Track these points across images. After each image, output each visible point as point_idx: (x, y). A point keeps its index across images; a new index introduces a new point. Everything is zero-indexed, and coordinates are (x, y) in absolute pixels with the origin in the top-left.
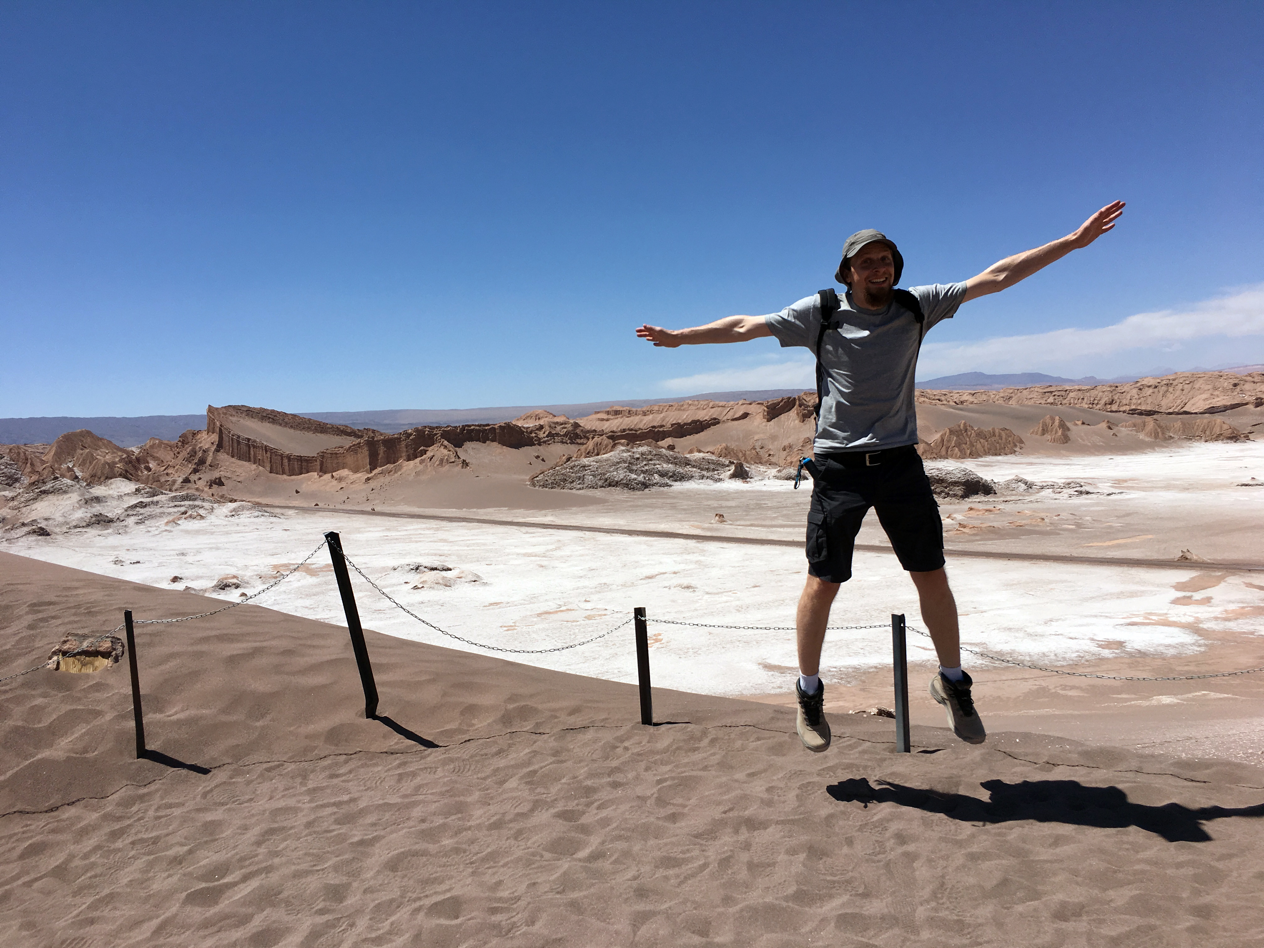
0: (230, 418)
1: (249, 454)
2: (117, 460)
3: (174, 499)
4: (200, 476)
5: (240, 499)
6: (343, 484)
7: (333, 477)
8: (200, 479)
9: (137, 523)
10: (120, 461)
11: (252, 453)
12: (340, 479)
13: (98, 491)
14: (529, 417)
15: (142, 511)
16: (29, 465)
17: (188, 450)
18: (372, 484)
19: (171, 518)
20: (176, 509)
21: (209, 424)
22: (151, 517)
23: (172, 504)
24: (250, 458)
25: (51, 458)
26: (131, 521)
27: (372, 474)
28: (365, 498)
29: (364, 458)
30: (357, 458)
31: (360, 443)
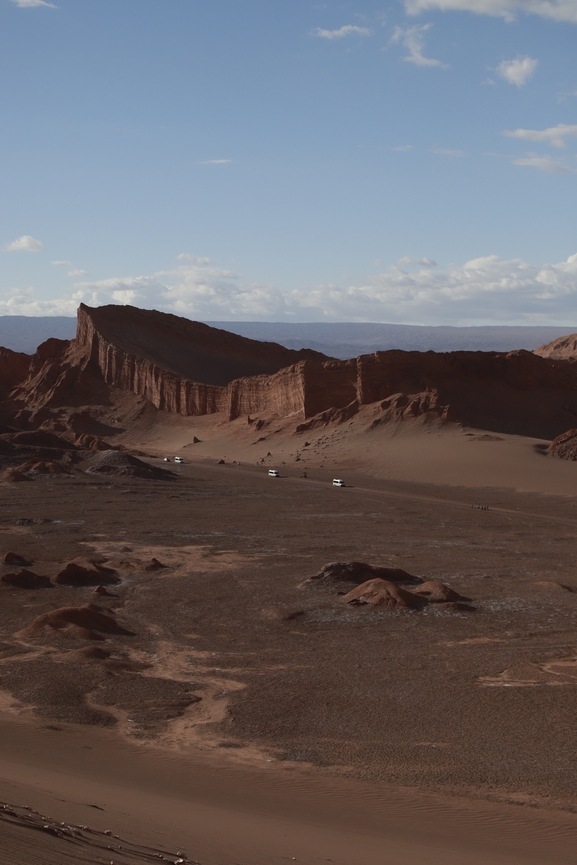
1: (133, 379)
3: (22, 439)
4: (63, 408)
5: (114, 445)
6: (262, 434)
7: (250, 421)
11: (136, 377)
12: (261, 425)
14: (565, 343)
17: (47, 369)
18: (306, 437)
19: (14, 468)
21: (79, 331)
23: (18, 446)
24: (132, 385)
27: (309, 421)
28: (294, 457)
29: (298, 395)
30: (287, 394)
31: (293, 371)
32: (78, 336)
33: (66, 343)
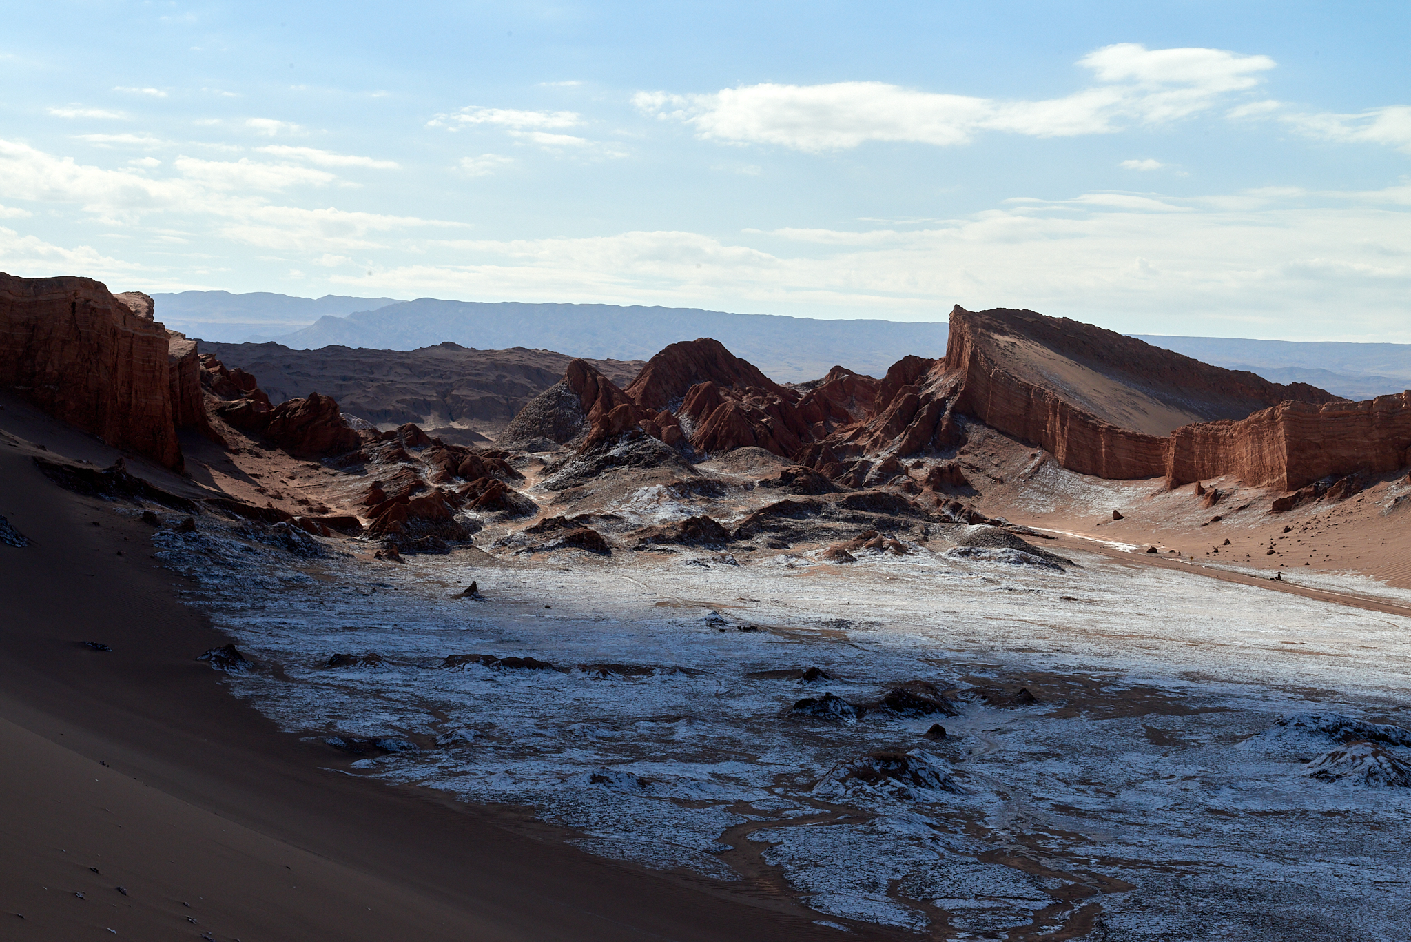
0: (996, 336)
2: (762, 407)
3: (853, 503)
4: (919, 460)
5: (991, 517)
6: (1218, 510)
7: (1201, 491)
8: (918, 465)
9: (772, 546)
10: (768, 411)
12: (1216, 498)
13: (711, 468)
15: (786, 522)
16: (598, 403)
17: (901, 401)
18: (1286, 518)
19: (837, 543)
20: (852, 526)
21: (950, 347)
22: (799, 536)
23: (847, 513)
25: (639, 393)
26: (763, 539)
27: (1292, 494)
28: (1266, 549)
29: (1277, 452)
30: (1261, 451)
31: (1272, 417)
32: (949, 354)
33: (930, 363)
